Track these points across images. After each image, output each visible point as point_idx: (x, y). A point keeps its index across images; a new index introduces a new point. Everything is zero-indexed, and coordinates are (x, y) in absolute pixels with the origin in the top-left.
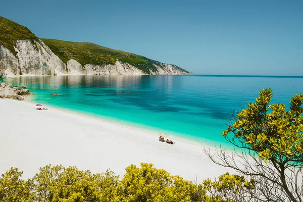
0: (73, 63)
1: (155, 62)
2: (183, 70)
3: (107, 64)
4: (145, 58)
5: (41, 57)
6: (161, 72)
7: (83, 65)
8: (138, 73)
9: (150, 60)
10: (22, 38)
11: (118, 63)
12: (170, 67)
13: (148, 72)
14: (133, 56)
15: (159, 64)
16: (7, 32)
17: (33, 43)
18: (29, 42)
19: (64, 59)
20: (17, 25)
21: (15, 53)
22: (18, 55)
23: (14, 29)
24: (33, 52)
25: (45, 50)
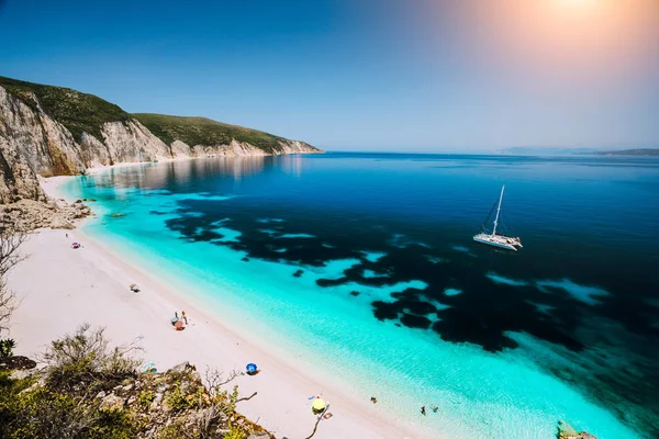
0: (178, 144)
1: (280, 139)
2: (313, 148)
3: (221, 144)
4: (268, 135)
5: (137, 142)
6: (288, 151)
7: (191, 147)
8: (258, 154)
9: (274, 137)
10: (111, 119)
11: (234, 142)
12: (298, 144)
13: (271, 152)
14: (253, 133)
15: (285, 141)
16: (92, 114)
17: (125, 125)
18: (120, 124)
19: (168, 141)
20: (104, 103)
21: (102, 140)
22: (107, 141)
23: (100, 108)
24: (125, 136)
25: (142, 132)
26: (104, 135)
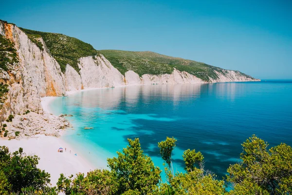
0: (131, 74)
1: (216, 69)
2: (248, 77)
3: (164, 73)
4: (206, 65)
5: (100, 71)
6: (222, 79)
7: (140, 76)
8: (195, 83)
9: (210, 67)
10: (85, 55)
11: (176, 72)
12: (233, 73)
13: (207, 80)
14: (192, 63)
15: (220, 71)
16: (74, 51)
17: (94, 58)
18: (91, 57)
19: (123, 70)
22: (81, 71)
23: (79, 47)
24: (94, 67)
25: (105, 63)
26: (80, 66)
